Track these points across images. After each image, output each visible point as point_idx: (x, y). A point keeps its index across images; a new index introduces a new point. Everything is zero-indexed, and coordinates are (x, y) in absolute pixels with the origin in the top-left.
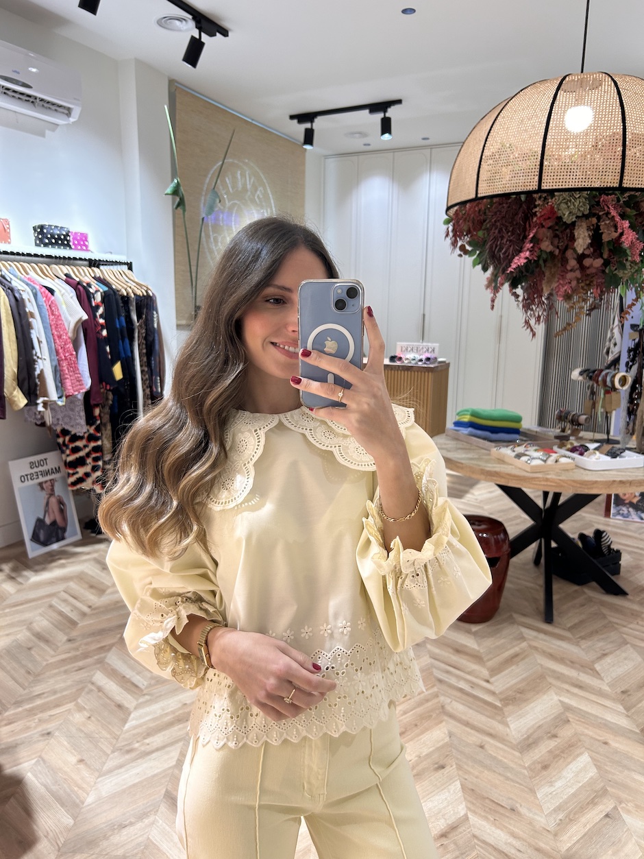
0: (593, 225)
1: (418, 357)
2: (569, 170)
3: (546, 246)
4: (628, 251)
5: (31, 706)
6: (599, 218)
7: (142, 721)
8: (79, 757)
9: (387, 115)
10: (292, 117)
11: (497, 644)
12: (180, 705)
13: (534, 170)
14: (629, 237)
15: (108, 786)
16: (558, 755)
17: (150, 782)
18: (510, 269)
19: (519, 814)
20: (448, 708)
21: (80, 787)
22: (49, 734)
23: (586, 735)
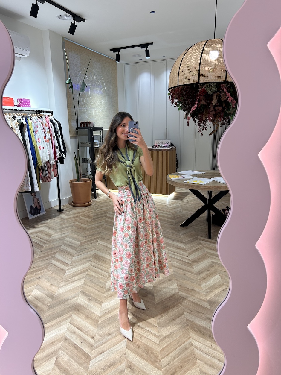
0: (219, 95)
1: (162, 145)
2: (208, 76)
3: (203, 103)
4: (231, 104)
5: (32, 271)
6: (220, 92)
7: (70, 273)
8: (51, 284)
9: (147, 49)
10: (111, 50)
11: (192, 245)
12: (83, 268)
13: (196, 76)
14: (231, 99)
15: (61, 291)
16: (209, 276)
17: (75, 289)
18: (191, 112)
19: (195, 291)
20: (173, 264)
21: (52, 291)
22: (39, 278)
23: (219, 270)
